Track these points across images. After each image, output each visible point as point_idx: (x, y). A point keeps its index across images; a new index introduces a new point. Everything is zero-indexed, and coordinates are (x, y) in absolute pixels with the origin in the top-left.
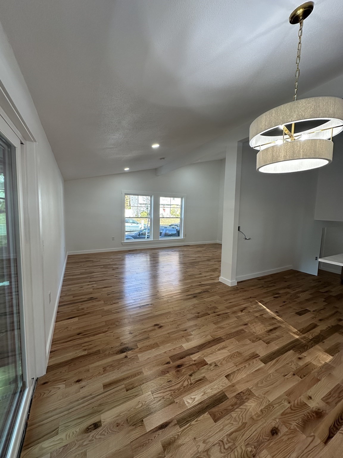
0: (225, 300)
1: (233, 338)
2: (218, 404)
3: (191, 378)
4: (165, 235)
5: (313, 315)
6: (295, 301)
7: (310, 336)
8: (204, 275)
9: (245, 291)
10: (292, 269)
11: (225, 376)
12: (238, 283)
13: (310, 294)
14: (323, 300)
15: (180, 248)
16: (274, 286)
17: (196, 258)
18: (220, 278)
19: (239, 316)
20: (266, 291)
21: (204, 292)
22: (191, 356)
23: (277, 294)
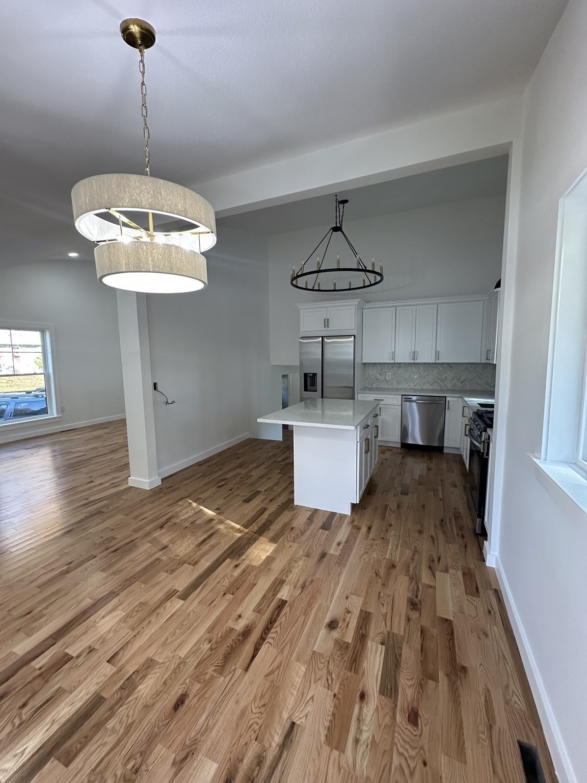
0: (133, 518)
1: (137, 582)
2: (81, 726)
3: (23, 711)
4: (14, 416)
5: (264, 497)
6: (245, 484)
7: (255, 527)
8: (98, 481)
9: (174, 490)
10: (250, 438)
11: (107, 661)
12: (162, 480)
13: (265, 468)
14: (279, 471)
15: (51, 437)
16: (220, 469)
17: (87, 451)
18: (129, 481)
19: (155, 537)
20: (209, 480)
21: (92, 516)
22: (33, 663)
23: (223, 480)
